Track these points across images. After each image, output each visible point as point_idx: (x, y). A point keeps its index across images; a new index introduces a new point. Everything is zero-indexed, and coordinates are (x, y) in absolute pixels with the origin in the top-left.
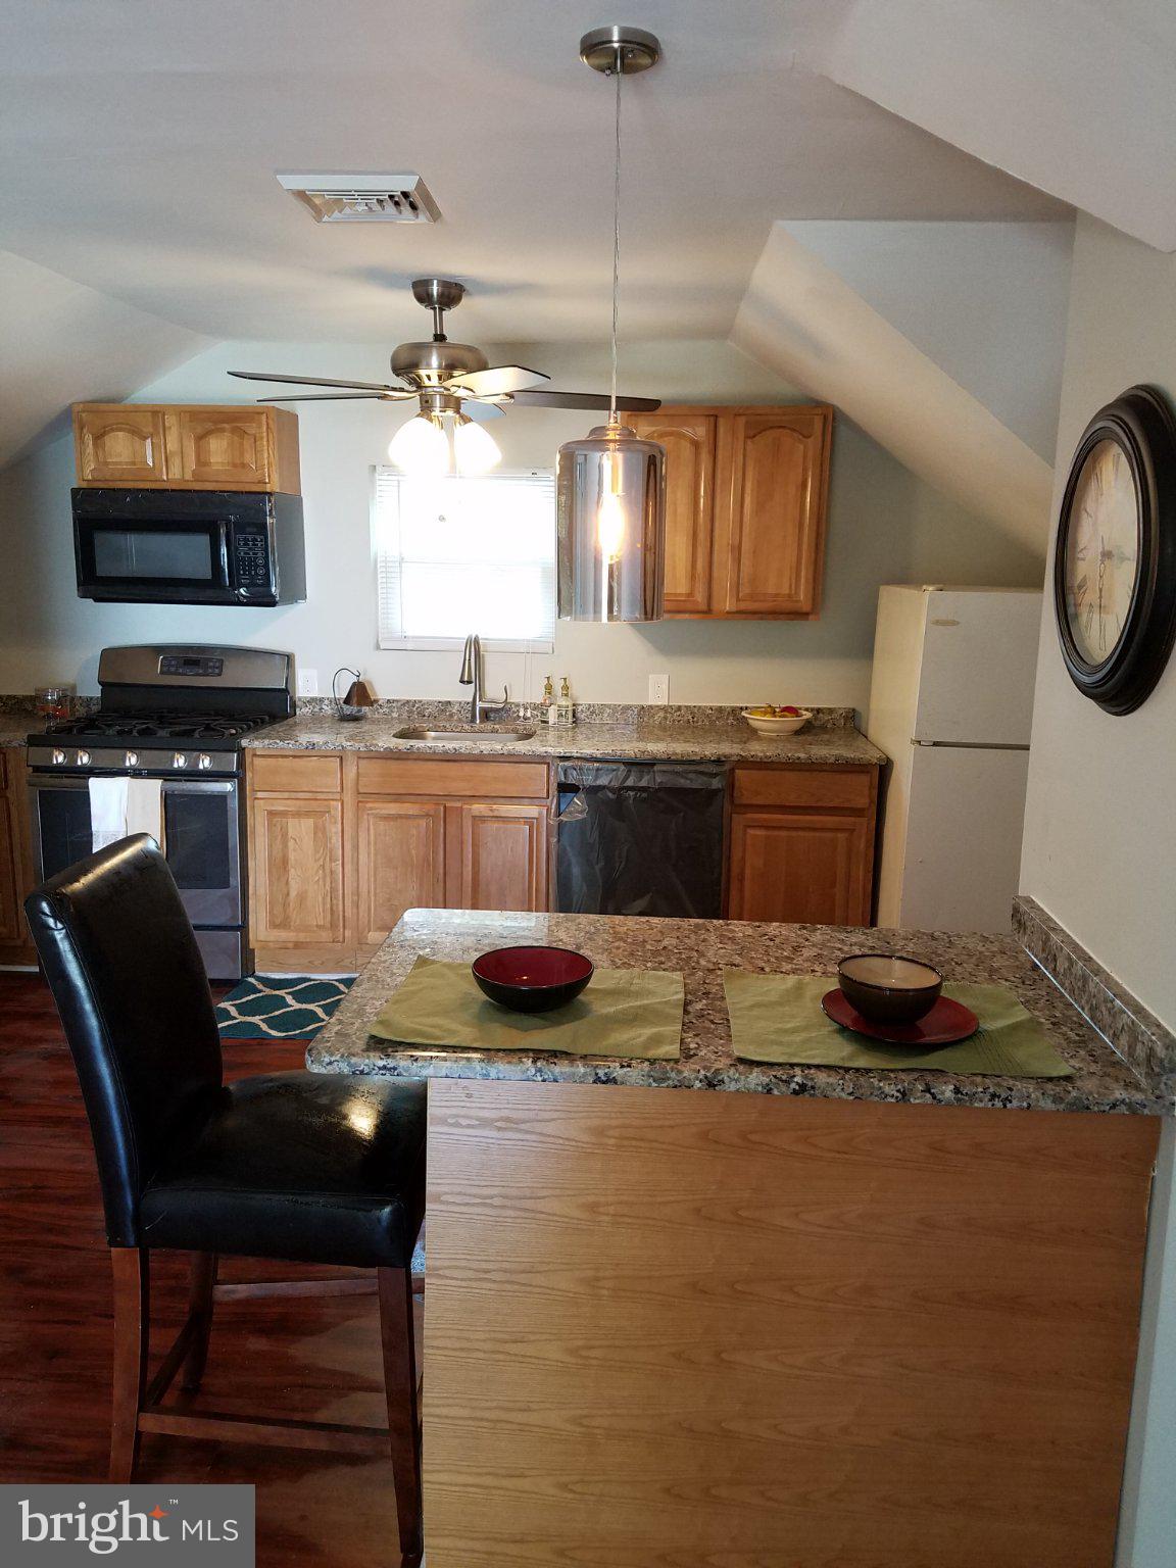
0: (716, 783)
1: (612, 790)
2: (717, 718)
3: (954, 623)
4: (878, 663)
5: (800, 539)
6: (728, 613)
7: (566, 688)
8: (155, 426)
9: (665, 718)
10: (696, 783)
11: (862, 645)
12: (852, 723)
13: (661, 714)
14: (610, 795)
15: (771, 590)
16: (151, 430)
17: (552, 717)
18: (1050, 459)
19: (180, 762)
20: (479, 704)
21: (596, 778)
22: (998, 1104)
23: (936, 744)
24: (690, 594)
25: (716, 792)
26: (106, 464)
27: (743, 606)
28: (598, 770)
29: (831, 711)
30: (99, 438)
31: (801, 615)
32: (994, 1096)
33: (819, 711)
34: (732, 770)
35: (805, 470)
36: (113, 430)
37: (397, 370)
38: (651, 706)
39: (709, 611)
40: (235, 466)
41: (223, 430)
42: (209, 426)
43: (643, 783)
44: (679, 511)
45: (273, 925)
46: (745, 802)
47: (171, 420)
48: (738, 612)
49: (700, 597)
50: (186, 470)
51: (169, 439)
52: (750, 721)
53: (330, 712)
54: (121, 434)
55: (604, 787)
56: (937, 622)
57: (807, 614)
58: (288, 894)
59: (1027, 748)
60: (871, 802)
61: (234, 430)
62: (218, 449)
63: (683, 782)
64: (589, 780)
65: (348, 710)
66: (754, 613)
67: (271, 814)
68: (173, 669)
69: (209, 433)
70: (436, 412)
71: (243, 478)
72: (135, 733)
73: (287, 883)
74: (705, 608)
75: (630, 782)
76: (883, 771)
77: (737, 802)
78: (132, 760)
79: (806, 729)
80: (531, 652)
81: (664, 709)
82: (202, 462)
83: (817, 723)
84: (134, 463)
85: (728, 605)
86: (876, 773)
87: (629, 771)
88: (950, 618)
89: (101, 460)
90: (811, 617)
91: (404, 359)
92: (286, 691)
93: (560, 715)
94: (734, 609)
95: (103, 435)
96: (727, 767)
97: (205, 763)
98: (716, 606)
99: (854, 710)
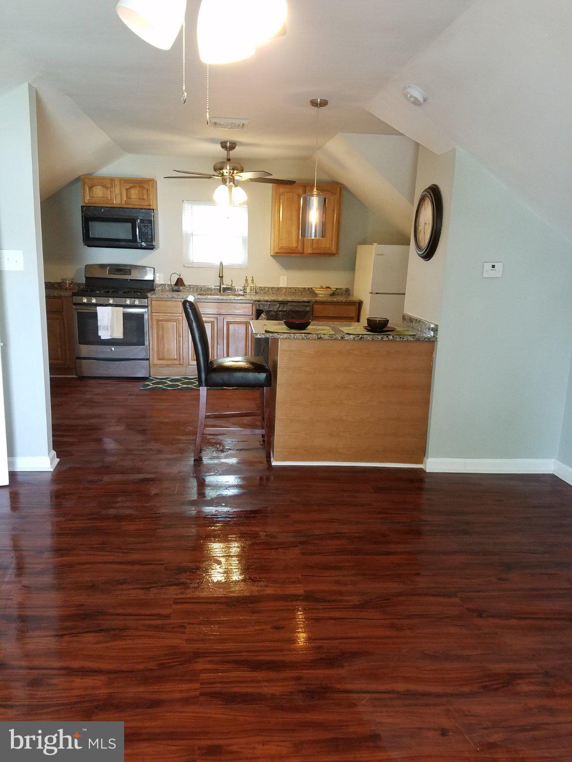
0: (308, 309)
1: (274, 311)
2: (304, 292)
3: (383, 255)
4: (356, 272)
5: (333, 231)
6: (309, 254)
7: (253, 280)
8: (112, 184)
9: (286, 291)
10: (302, 309)
11: (351, 266)
12: (347, 292)
13: (285, 290)
14: (273, 313)
15: (323, 246)
16: (110, 186)
17: (248, 290)
18: (412, 202)
19: (128, 302)
20: (222, 286)
21: (269, 308)
22: (401, 339)
23: (377, 293)
24: (297, 247)
25: (308, 312)
26: (93, 197)
27: (314, 251)
28: (269, 305)
29: (341, 289)
30: (91, 188)
31: (333, 255)
32: (401, 338)
33: (337, 289)
34: (313, 305)
35: (334, 206)
36: (96, 185)
37: (215, 170)
38: (281, 287)
39: (303, 253)
40: (140, 199)
41: (136, 187)
42: (132, 185)
43: (285, 309)
44: (293, 219)
45: (159, 359)
46: (316, 315)
47: (117, 182)
48: (313, 253)
49: (300, 248)
50: (122, 201)
51: (116, 189)
52: (316, 291)
53: (168, 289)
54: (99, 187)
55: (271, 311)
56: (377, 255)
57: (335, 254)
58: (164, 348)
59: (404, 294)
60: (356, 315)
61: (140, 187)
62: (134, 193)
63: (297, 309)
64: (266, 308)
65: (176, 288)
66: (317, 254)
67: (158, 321)
68: (113, 273)
69: (131, 187)
70: (227, 184)
71: (143, 204)
72: (111, 292)
73: (164, 344)
74: (301, 251)
75: (280, 309)
76: (360, 304)
77: (314, 315)
78: (111, 301)
79: (333, 294)
80: (239, 268)
81: (286, 288)
82: (128, 197)
83: (336, 293)
84: (104, 197)
85: (310, 251)
86: (357, 305)
87: (280, 305)
88: (382, 253)
89: (91, 196)
90: (336, 255)
91: (219, 166)
92: (153, 281)
93: (251, 290)
94: (311, 252)
95: (93, 187)
96: (311, 304)
97: (137, 302)
98: (305, 251)
99: (348, 288)
